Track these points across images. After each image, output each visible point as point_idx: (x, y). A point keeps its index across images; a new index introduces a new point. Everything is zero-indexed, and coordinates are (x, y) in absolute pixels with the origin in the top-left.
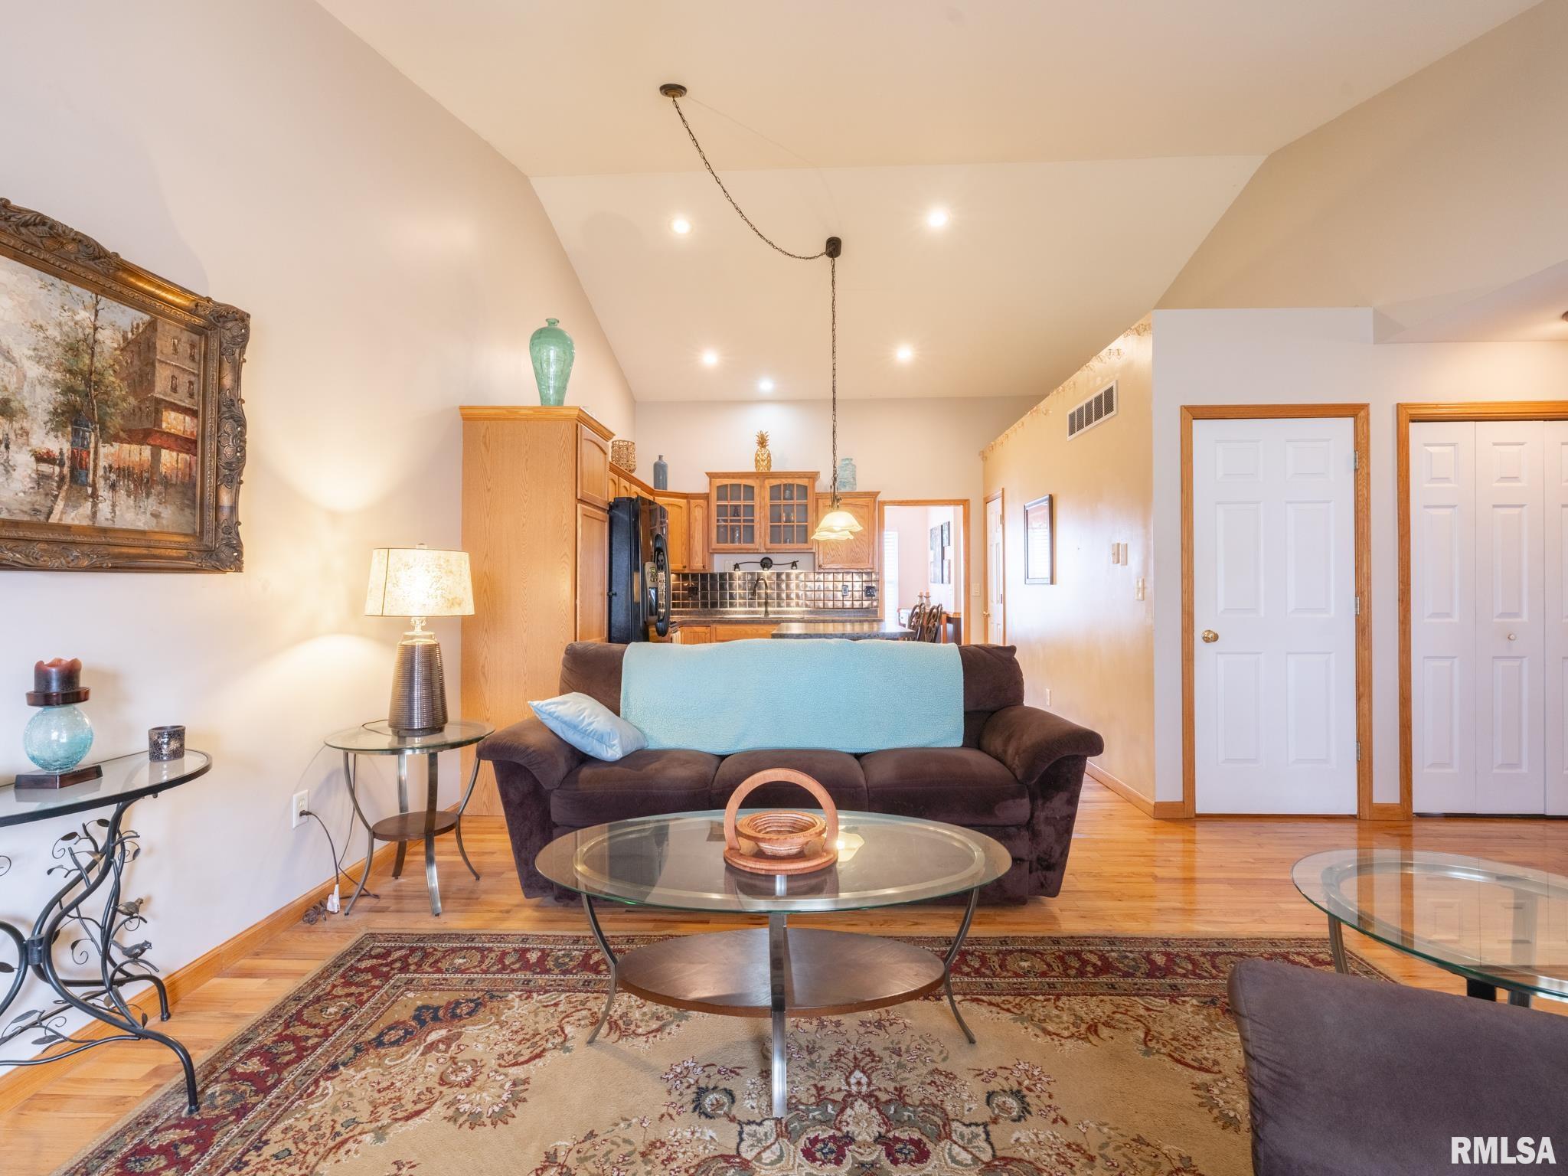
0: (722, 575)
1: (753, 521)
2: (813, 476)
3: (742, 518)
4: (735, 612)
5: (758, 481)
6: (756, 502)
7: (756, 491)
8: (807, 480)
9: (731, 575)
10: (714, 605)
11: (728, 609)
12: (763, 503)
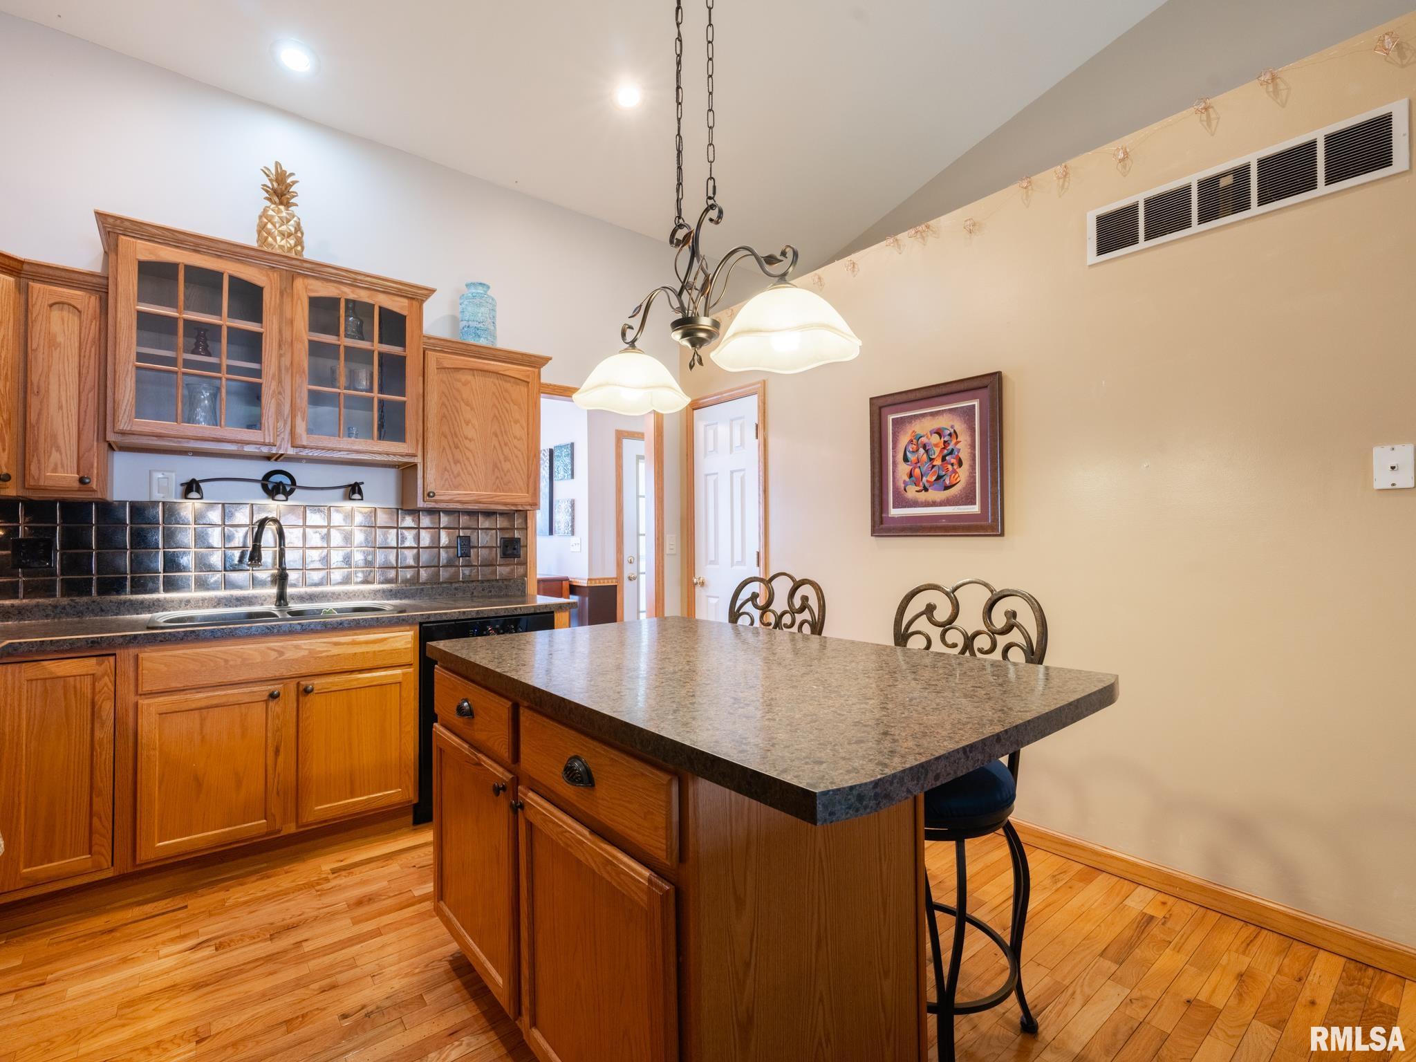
0: (139, 510)
1: (258, 373)
2: (418, 295)
3: (226, 362)
4: (187, 603)
5: (275, 276)
6: (269, 327)
7: (269, 300)
8: (405, 302)
9: (170, 510)
10: (113, 585)
11: (162, 595)
12: (287, 335)
